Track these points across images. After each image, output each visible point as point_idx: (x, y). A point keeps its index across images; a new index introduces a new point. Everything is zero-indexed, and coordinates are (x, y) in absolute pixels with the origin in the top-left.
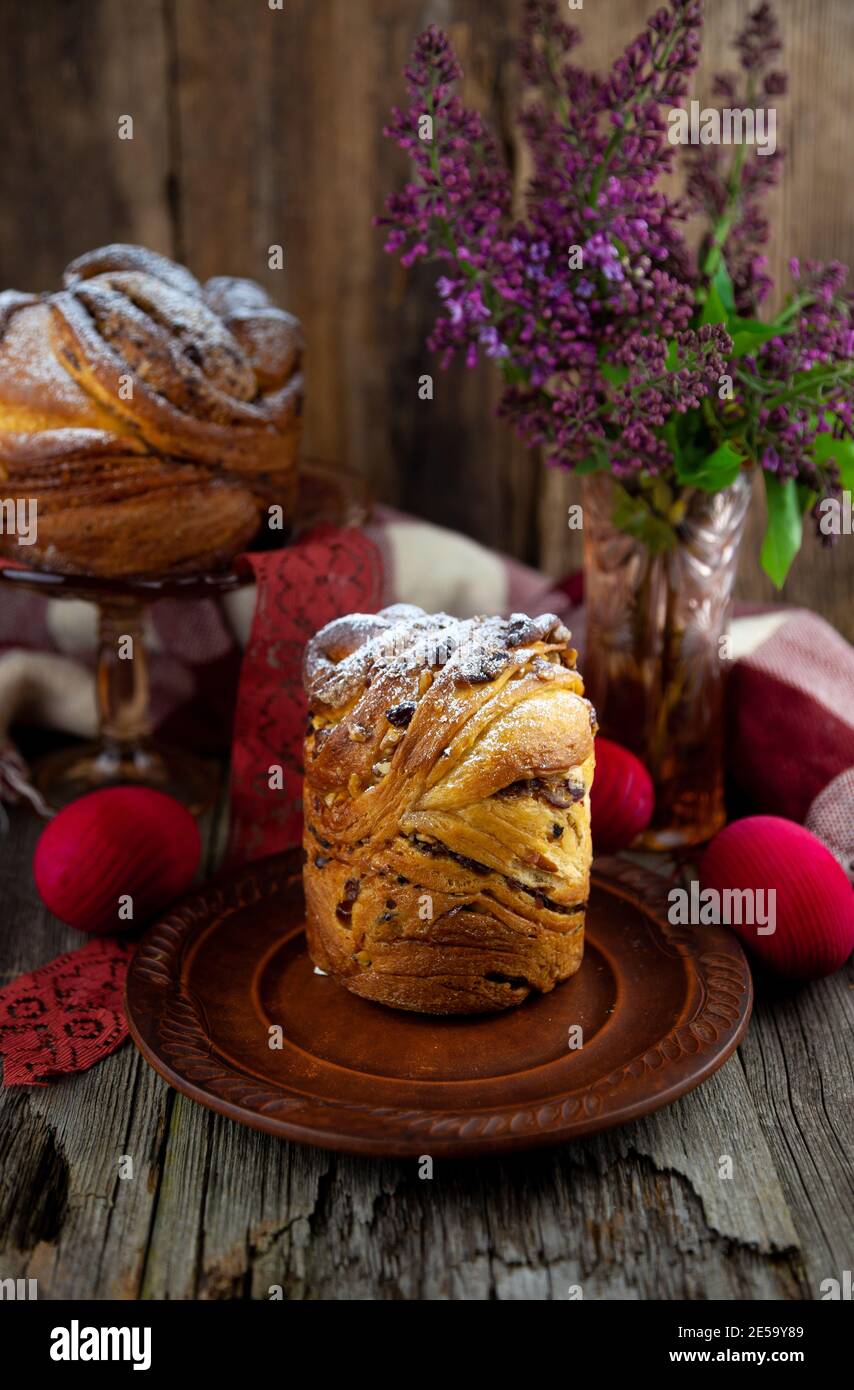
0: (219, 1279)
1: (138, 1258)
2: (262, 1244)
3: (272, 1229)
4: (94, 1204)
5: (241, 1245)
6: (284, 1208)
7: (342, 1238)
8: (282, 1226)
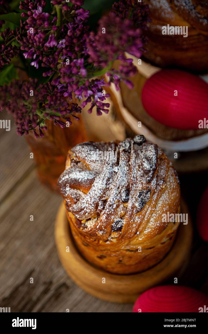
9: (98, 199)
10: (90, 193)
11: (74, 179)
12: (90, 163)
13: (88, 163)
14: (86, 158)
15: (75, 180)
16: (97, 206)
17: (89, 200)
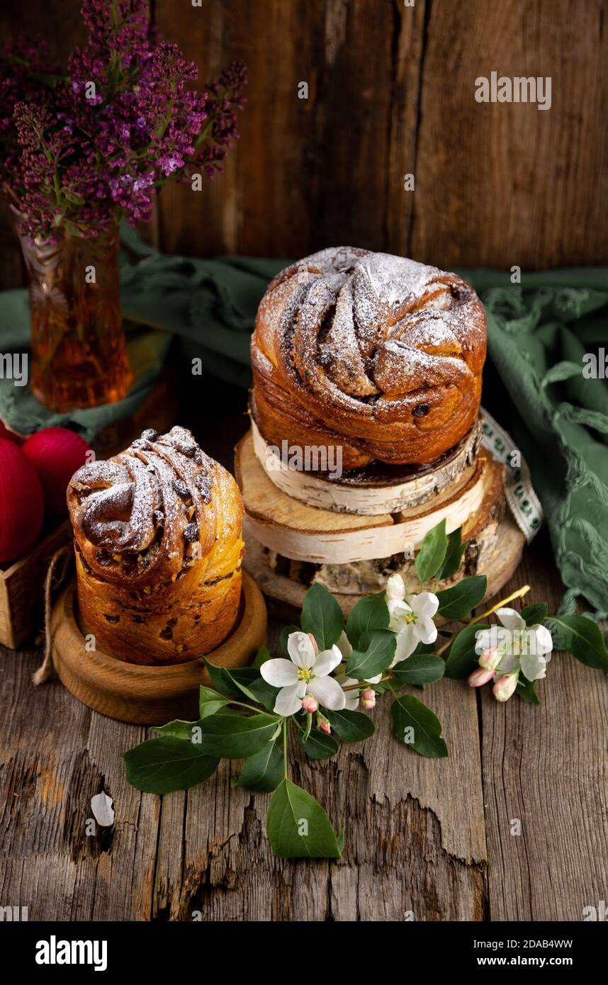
0: (194, 873)
1: (152, 863)
2: (215, 851)
3: (220, 843)
4: (128, 829)
5: (205, 851)
6: (226, 828)
7: (255, 846)
8: (225, 841)
9: (151, 508)
10: (136, 508)
11: (106, 500)
12: (110, 480)
13: (108, 480)
14: (102, 475)
15: (108, 501)
16: (154, 517)
17: (140, 515)
